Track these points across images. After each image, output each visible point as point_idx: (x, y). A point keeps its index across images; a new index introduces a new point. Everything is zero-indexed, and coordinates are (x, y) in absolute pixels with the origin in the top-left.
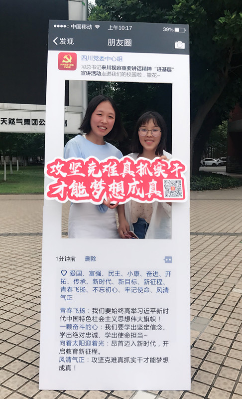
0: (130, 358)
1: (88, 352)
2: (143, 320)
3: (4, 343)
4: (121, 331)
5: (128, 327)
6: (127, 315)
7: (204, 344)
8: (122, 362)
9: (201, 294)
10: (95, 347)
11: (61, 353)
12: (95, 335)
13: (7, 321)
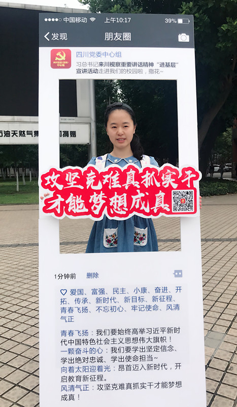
0: (139, 384)
1: (92, 380)
2: (152, 340)
3: (5, 366)
4: (128, 354)
5: (136, 349)
6: (135, 336)
7: (220, 364)
8: (131, 388)
9: (213, 305)
10: (100, 373)
11: (62, 381)
12: (100, 360)
13: (9, 340)
